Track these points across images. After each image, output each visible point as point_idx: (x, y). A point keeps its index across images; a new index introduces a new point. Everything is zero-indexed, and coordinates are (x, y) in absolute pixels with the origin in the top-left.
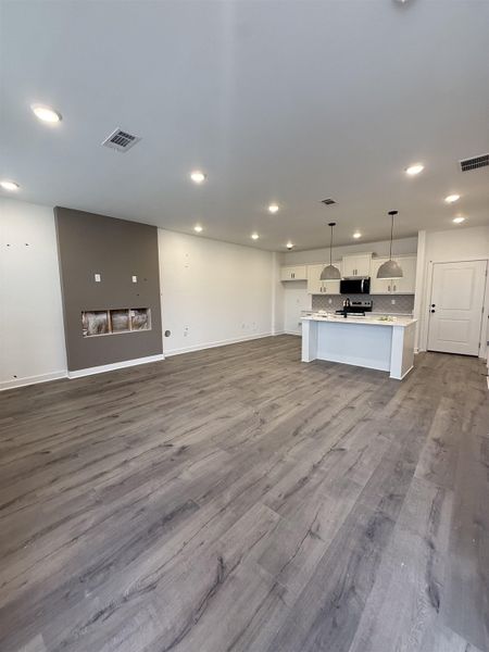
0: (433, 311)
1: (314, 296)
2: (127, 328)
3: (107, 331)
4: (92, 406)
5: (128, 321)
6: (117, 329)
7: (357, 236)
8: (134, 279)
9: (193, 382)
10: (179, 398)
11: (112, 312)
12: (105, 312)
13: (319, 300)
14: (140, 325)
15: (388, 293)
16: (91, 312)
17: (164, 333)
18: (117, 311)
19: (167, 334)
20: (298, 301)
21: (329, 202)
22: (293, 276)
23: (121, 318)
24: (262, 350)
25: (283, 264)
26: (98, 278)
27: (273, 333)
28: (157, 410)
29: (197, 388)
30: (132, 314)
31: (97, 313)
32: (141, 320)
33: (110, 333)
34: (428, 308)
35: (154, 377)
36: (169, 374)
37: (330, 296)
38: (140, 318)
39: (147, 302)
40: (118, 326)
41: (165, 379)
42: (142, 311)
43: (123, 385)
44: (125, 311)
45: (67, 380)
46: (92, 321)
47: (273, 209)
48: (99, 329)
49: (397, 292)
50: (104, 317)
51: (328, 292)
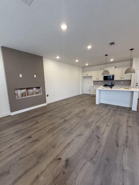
0: (137, 85)
1: (94, 81)
2: (33, 94)
3: (25, 96)
4: (19, 131)
5: (33, 92)
6: (29, 95)
7: (112, 60)
8: (35, 76)
9: (60, 115)
10: (57, 124)
11: (27, 89)
12: (25, 89)
13: (96, 83)
14: (37, 93)
15: (121, 79)
16: (19, 89)
17: (46, 95)
18: (29, 88)
19: (48, 96)
20: (88, 83)
21: (112, 44)
22: (87, 75)
23: (31, 91)
24: (80, 100)
25: (83, 71)
26: (21, 76)
27: (81, 94)
28: (48, 132)
29: (63, 118)
30: (35, 89)
31: (21, 89)
32: (38, 91)
33: (27, 97)
34: (135, 84)
35: (44, 113)
36: (50, 111)
37: (100, 81)
38: (38, 90)
39: (40, 85)
40: (30, 94)
41: (49, 114)
42: (38, 88)
43: (33, 118)
44: (32, 88)
45: (10, 116)
46: (19, 92)
47: (89, 47)
48: (22, 95)
49: (124, 79)
50: (24, 91)
51: (99, 80)
